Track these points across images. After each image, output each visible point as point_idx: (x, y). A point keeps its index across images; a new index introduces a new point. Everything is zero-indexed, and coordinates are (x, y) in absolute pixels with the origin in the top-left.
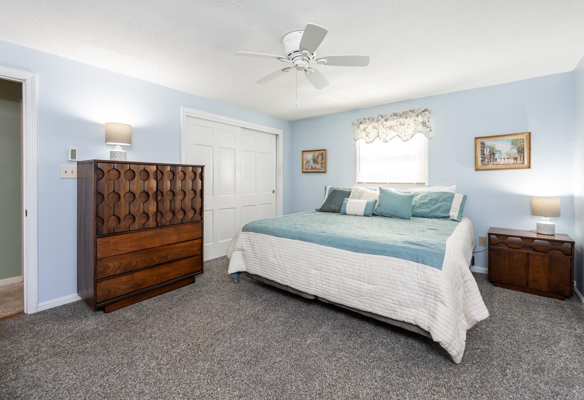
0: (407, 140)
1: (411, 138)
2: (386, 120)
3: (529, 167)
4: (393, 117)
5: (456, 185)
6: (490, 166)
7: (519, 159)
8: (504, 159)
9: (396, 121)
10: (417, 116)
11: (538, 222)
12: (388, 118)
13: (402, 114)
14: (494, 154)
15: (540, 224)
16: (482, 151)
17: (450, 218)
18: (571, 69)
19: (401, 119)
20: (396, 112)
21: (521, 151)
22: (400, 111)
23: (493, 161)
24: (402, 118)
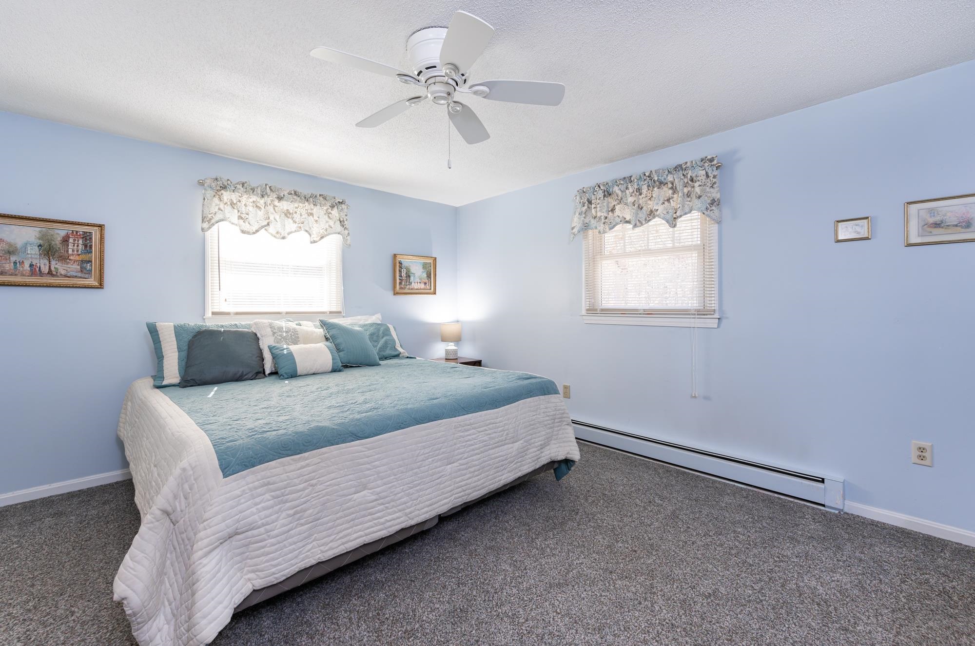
0: (314, 241)
1: (320, 240)
2: (280, 198)
3: (435, 294)
4: (294, 197)
5: (380, 314)
6: (406, 291)
7: (428, 284)
8: (417, 283)
9: (296, 205)
10: (332, 207)
11: (446, 348)
12: (284, 195)
13: (309, 197)
14: (409, 276)
15: (449, 350)
16: (400, 271)
17: (401, 355)
18: (457, 205)
19: (307, 204)
20: (299, 190)
21: (429, 276)
22: (305, 191)
23: (409, 285)
24: (309, 204)
